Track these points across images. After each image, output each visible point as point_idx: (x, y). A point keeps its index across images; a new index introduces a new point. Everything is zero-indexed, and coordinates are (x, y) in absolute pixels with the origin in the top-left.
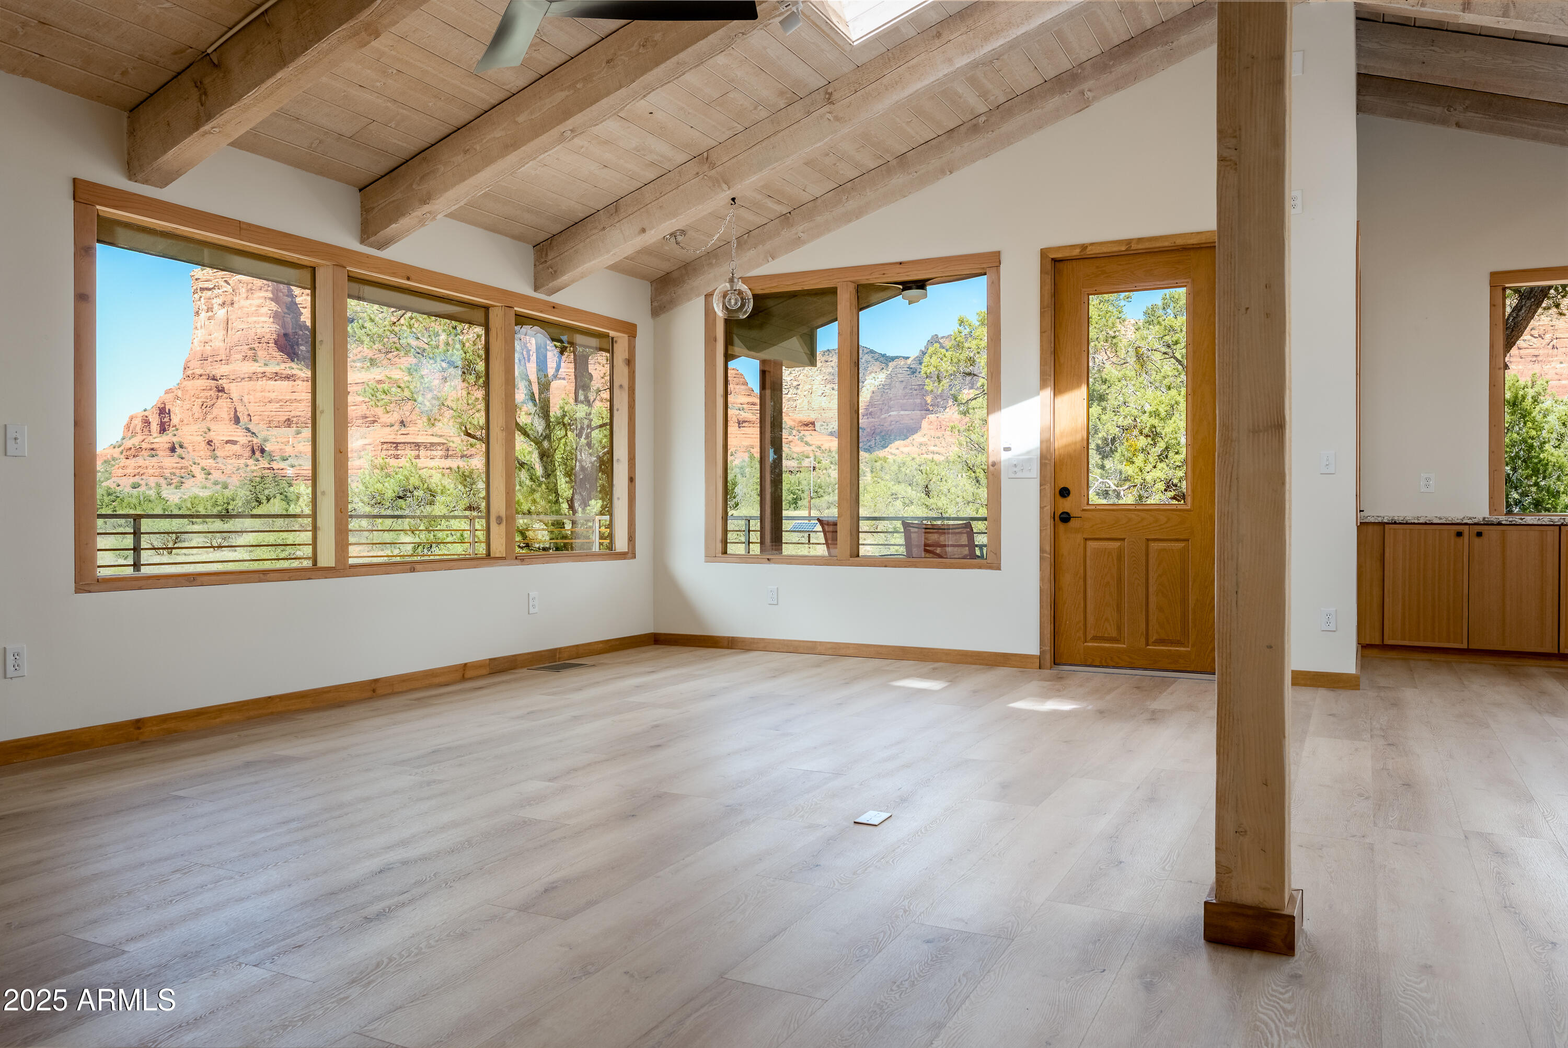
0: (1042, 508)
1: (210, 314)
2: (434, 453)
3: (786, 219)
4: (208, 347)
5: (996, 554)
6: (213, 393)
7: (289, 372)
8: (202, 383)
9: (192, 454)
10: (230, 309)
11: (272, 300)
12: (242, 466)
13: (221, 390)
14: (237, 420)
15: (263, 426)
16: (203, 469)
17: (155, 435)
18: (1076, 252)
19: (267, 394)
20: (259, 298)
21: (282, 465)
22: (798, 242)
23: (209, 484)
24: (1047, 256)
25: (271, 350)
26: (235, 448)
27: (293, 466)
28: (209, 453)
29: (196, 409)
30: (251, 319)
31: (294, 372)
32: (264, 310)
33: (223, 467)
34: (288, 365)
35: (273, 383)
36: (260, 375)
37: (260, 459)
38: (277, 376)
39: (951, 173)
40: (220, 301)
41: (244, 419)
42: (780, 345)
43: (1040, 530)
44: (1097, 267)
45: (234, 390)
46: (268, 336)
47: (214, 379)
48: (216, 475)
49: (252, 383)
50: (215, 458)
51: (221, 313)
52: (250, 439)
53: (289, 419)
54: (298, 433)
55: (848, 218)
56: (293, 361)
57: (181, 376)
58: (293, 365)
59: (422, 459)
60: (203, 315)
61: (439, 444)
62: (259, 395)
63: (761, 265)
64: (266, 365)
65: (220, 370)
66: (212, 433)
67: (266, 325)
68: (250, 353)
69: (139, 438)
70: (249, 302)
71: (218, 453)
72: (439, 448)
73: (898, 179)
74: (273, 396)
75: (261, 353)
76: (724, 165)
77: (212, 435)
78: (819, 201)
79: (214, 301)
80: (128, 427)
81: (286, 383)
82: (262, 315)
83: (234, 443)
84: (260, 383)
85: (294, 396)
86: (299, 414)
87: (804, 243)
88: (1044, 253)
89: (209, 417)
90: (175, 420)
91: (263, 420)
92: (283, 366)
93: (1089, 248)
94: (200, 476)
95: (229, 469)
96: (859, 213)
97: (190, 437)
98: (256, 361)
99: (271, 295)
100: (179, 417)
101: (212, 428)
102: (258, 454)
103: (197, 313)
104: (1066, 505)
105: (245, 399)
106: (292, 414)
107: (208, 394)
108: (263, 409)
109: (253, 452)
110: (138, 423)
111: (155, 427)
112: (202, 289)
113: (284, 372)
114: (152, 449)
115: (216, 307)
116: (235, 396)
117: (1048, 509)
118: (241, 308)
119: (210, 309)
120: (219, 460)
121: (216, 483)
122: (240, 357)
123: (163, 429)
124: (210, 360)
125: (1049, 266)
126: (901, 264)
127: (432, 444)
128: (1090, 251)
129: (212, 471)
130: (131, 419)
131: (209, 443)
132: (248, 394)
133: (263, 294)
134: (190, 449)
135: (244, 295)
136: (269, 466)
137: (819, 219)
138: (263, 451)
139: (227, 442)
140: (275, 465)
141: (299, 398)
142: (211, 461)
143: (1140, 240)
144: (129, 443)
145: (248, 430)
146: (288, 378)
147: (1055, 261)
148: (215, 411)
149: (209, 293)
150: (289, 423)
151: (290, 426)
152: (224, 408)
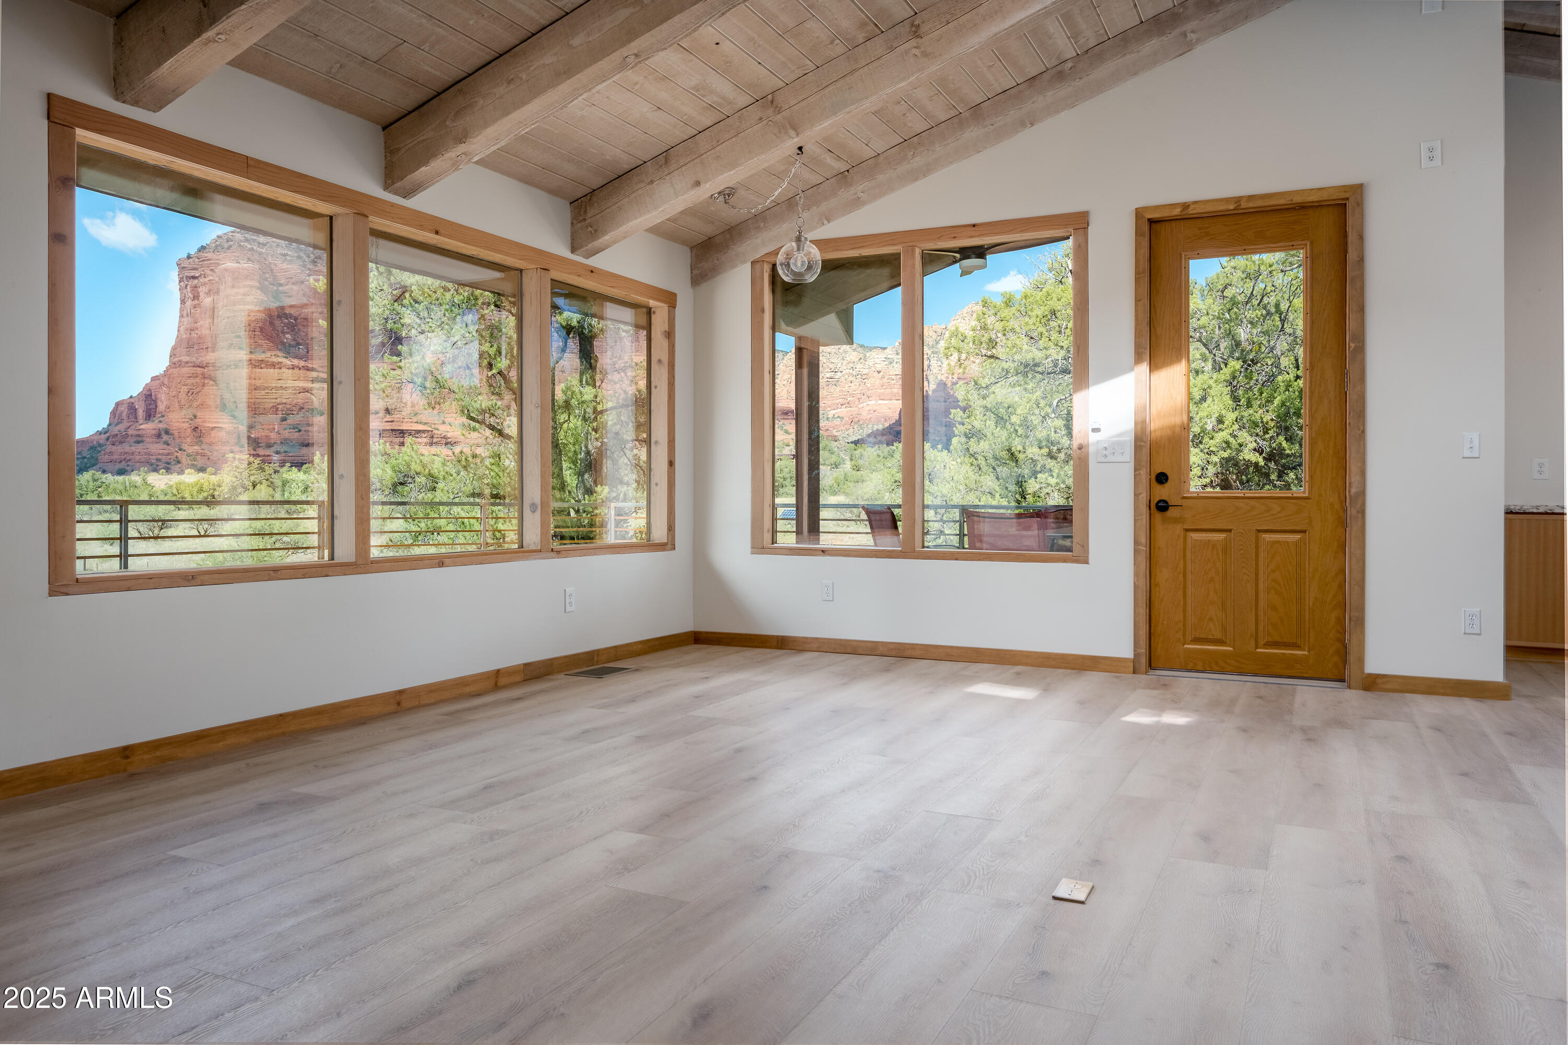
0: (1136, 495)
1: (196, 302)
3: (843, 177)
4: (194, 335)
5: (1083, 546)
6: (199, 380)
7: (275, 360)
8: (189, 370)
9: (178, 440)
10: (216, 297)
11: (258, 288)
13: (207, 377)
14: (224, 408)
15: (249, 413)
16: (189, 455)
17: (141, 422)
18: (1177, 212)
20: (246, 286)
21: (268, 451)
22: (856, 203)
23: (195, 470)
24: (1143, 217)
25: (257, 338)
26: (222, 434)
27: (277, 453)
28: (195, 440)
29: (182, 396)
30: (237, 308)
31: (280, 360)
32: (249, 298)
33: (209, 453)
34: (273, 353)
35: (259, 370)
36: (246, 363)
37: (246, 445)
38: (263, 364)
39: (1032, 124)
40: (206, 290)
41: (230, 406)
42: (818, 321)
43: (1135, 520)
44: (1200, 228)
45: (221, 376)
46: (254, 324)
47: (200, 366)
48: (202, 461)
49: (238, 370)
50: (201, 444)
51: (207, 301)
52: (236, 426)
53: (274, 407)
54: (284, 420)
55: (915, 175)
56: (278, 349)
57: (167, 363)
58: (280, 354)
60: (189, 303)
61: (424, 431)
62: (245, 382)
63: (816, 228)
64: (252, 353)
65: (206, 357)
66: (198, 420)
67: (252, 314)
68: (236, 341)
69: (125, 424)
70: (235, 291)
71: (204, 439)
72: (424, 435)
73: (971, 133)
74: (259, 383)
75: (247, 341)
76: (792, 108)
77: (198, 422)
78: (881, 157)
79: (200, 290)
80: (113, 413)
81: (271, 370)
82: (248, 304)
83: (220, 429)
85: (280, 384)
86: (284, 401)
87: (864, 204)
88: (1139, 213)
89: (195, 404)
90: (161, 407)
92: (268, 354)
93: (1192, 207)
94: (186, 462)
96: (926, 171)
97: (176, 424)
98: (242, 349)
99: (258, 284)
100: (165, 403)
101: (199, 414)
102: (244, 440)
103: (183, 301)
104: (1163, 492)
105: (232, 387)
106: (278, 401)
107: (194, 381)
109: (239, 438)
110: (124, 409)
111: (141, 413)
112: (188, 278)
113: (270, 360)
114: (138, 436)
115: (202, 295)
116: (221, 383)
117: (1144, 497)
118: (227, 297)
119: (196, 298)
120: (205, 446)
121: (202, 469)
122: (226, 344)
123: (149, 416)
124: (196, 347)
125: (1146, 228)
126: (974, 226)
128: (1192, 211)
129: (198, 457)
130: (117, 405)
131: (195, 429)
132: (235, 381)
133: (249, 283)
134: (176, 435)
135: (230, 284)
136: (255, 452)
137: (881, 177)
138: (248, 438)
139: (213, 429)
140: (261, 452)
141: (284, 386)
142: (197, 447)
143: (1251, 198)
144: (115, 430)
145: (234, 416)
146: (273, 365)
147: (1151, 222)
148: (201, 398)
149: (196, 281)
150: (274, 410)
151: (275, 413)
152: (211, 396)
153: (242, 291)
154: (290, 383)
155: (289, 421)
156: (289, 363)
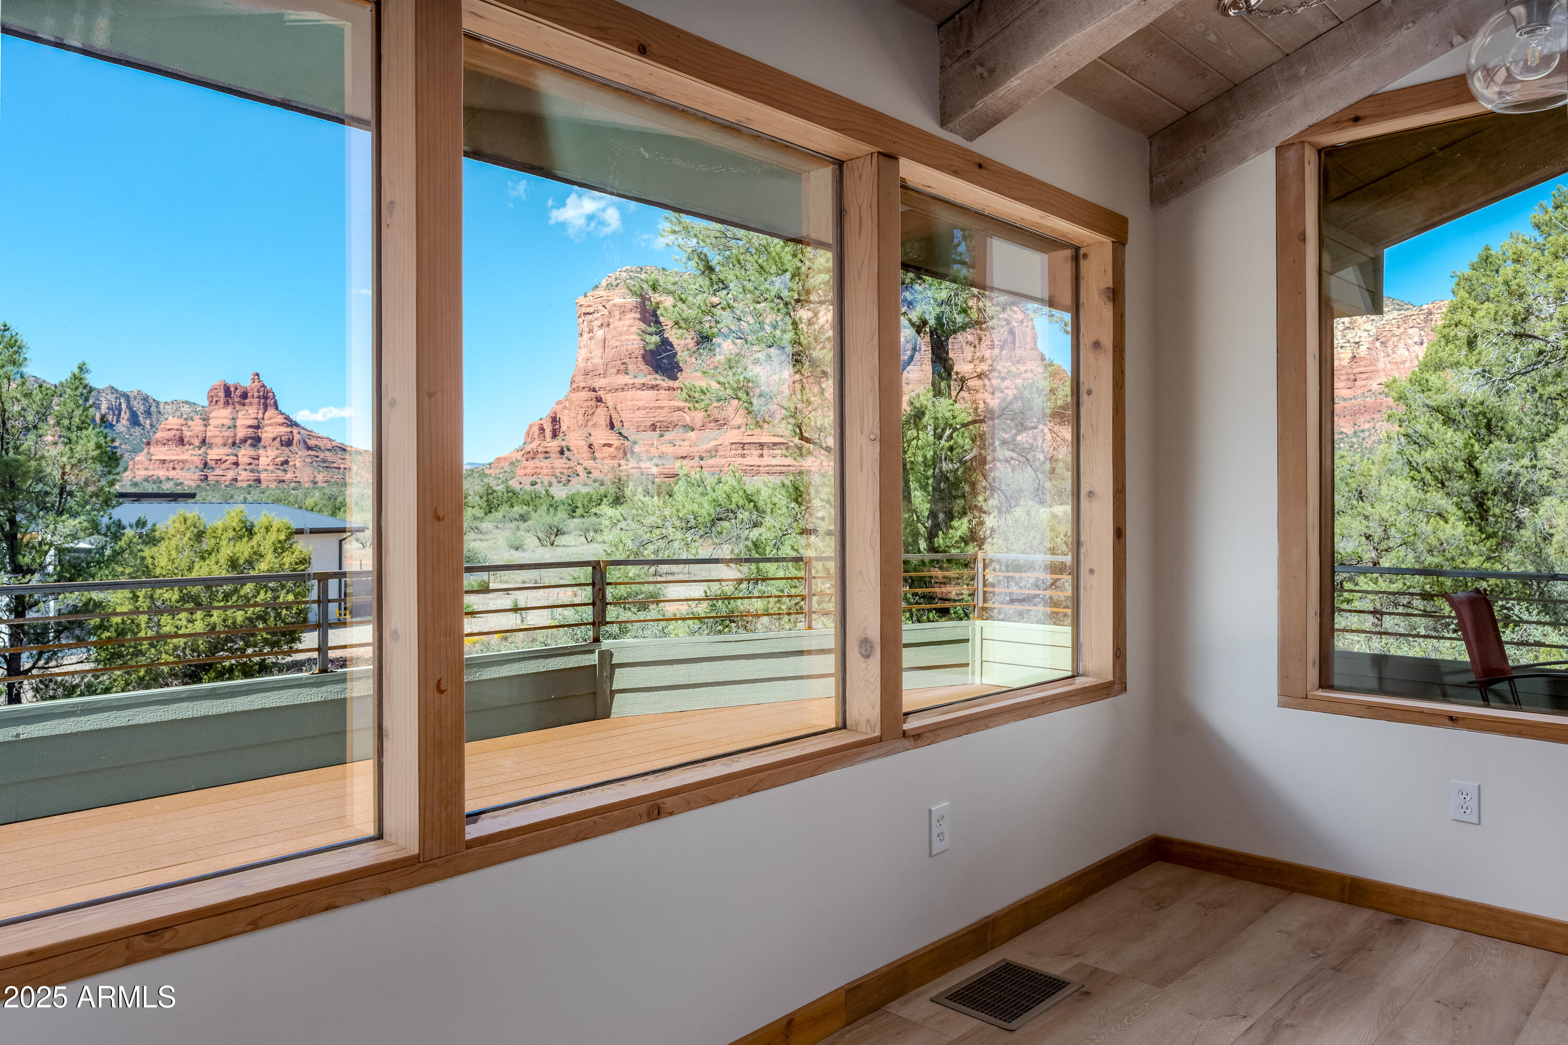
1: (591, 335)
2: (776, 452)
4: (589, 364)
6: (593, 403)
7: (654, 383)
8: (585, 394)
9: (577, 455)
10: (607, 329)
11: (640, 319)
12: (616, 465)
13: (599, 400)
14: (612, 426)
15: (633, 430)
16: (585, 469)
17: (548, 440)
19: (636, 403)
20: (630, 319)
21: (648, 464)
23: (590, 482)
25: (639, 364)
26: (612, 450)
27: (657, 465)
28: (590, 455)
29: (580, 417)
30: (623, 338)
31: (658, 382)
32: (634, 329)
33: (601, 467)
34: (653, 377)
35: (640, 392)
36: (630, 386)
37: (630, 459)
38: (644, 387)
40: (598, 323)
41: (617, 424)
45: (609, 399)
46: (637, 352)
47: (594, 390)
48: (596, 474)
49: (624, 393)
50: (594, 459)
51: (600, 333)
52: (622, 442)
53: (653, 424)
54: (662, 436)
56: (657, 372)
57: (568, 389)
58: (657, 376)
59: (765, 458)
60: (586, 336)
62: (630, 403)
64: (635, 377)
65: (599, 383)
67: (635, 342)
68: (622, 367)
69: (537, 443)
70: (621, 323)
71: (597, 455)
74: (641, 404)
75: (631, 367)
77: (592, 439)
79: (594, 324)
80: (528, 434)
81: (651, 392)
82: (632, 334)
83: (610, 445)
84: (630, 393)
85: (658, 404)
86: (661, 419)
89: (590, 423)
90: (564, 427)
91: (633, 425)
92: (649, 377)
94: (583, 474)
95: (606, 468)
97: (575, 442)
98: (627, 373)
99: (638, 316)
100: (567, 424)
101: (592, 433)
102: (628, 455)
103: (581, 334)
105: (619, 407)
106: (656, 419)
107: (589, 403)
108: (633, 415)
109: (624, 453)
110: (536, 430)
111: (548, 433)
112: (585, 314)
113: (650, 383)
114: (546, 452)
115: (595, 328)
116: (610, 405)
118: (615, 328)
119: (591, 331)
120: (597, 461)
121: (595, 481)
122: (614, 370)
123: (555, 435)
124: (591, 374)
127: (775, 444)
129: (592, 471)
130: (531, 426)
131: (590, 446)
132: (621, 403)
133: (633, 315)
134: (575, 452)
135: (618, 317)
136: (636, 465)
138: (632, 453)
139: (604, 445)
140: (642, 465)
141: (662, 405)
142: (592, 462)
144: (529, 448)
145: (620, 433)
146: (653, 387)
148: (595, 419)
149: (591, 316)
150: (653, 427)
151: (654, 430)
152: (601, 416)
153: (627, 322)
154: (666, 403)
155: (666, 437)
156: (666, 385)
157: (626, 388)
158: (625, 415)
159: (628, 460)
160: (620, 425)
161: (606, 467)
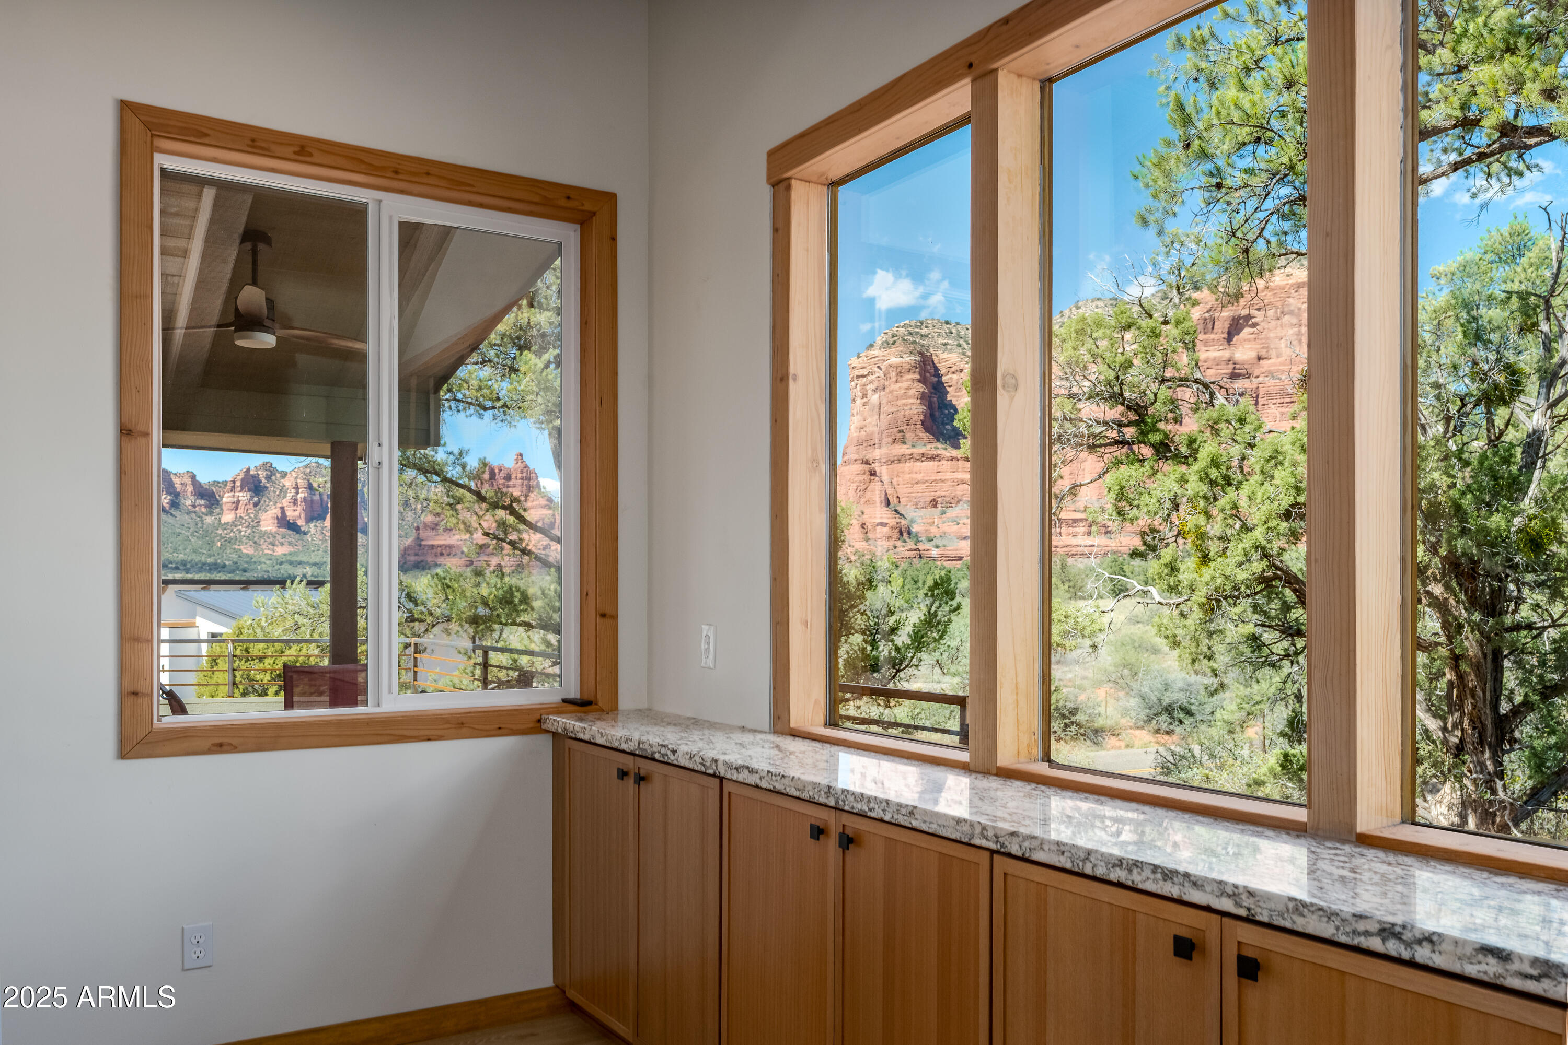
1: (865, 400)
2: (1077, 529)
4: (863, 433)
6: (867, 477)
7: (935, 453)
8: (859, 467)
9: (848, 536)
10: (882, 393)
11: (919, 381)
12: (891, 547)
13: (873, 473)
14: (888, 503)
15: (910, 507)
16: (857, 551)
19: (914, 476)
20: (908, 380)
21: (928, 546)
25: (918, 431)
26: (885, 530)
27: (937, 547)
28: (862, 536)
29: (852, 493)
30: (900, 402)
31: (939, 452)
32: (912, 392)
33: (875, 549)
34: (933, 445)
35: (919, 464)
36: (908, 457)
37: (908, 540)
38: (924, 457)
40: (871, 387)
41: (893, 501)
45: (883, 471)
46: (916, 418)
47: (868, 463)
49: (901, 465)
50: (867, 540)
51: (874, 398)
52: (898, 520)
53: (934, 500)
54: (943, 513)
56: (938, 441)
58: (939, 445)
59: (1064, 537)
60: (859, 401)
61: (1081, 520)
62: (907, 476)
64: (913, 446)
65: (877, 453)
66: (865, 516)
67: (914, 407)
68: (899, 436)
70: (898, 385)
71: (870, 535)
72: (1081, 524)
74: (919, 477)
75: (909, 435)
77: (865, 518)
79: (868, 387)
81: (931, 463)
82: (910, 397)
83: (884, 525)
84: (908, 465)
85: (939, 476)
86: (943, 494)
89: (863, 500)
91: (910, 501)
92: (929, 446)
98: (904, 443)
99: (918, 377)
101: (866, 511)
102: (905, 535)
103: (854, 400)
105: (895, 482)
106: (938, 494)
107: (862, 477)
108: (910, 490)
109: (901, 533)
112: (858, 377)
113: (930, 453)
115: (870, 392)
116: (885, 478)
118: (891, 392)
119: (864, 396)
120: (871, 542)
122: (890, 439)
124: (865, 445)
127: (1075, 521)
129: (865, 553)
131: (863, 526)
132: (898, 476)
133: (911, 376)
135: (894, 379)
136: (915, 547)
138: (909, 533)
139: (878, 524)
140: (921, 546)
141: (943, 478)
142: (864, 543)
145: (896, 511)
146: (933, 458)
148: (868, 495)
149: (865, 379)
150: (934, 503)
151: (935, 506)
152: (876, 492)
153: (905, 385)
154: (949, 476)
155: (948, 515)
156: (948, 455)
157: (903, 459)
158: (903, 491)
159: (905, 542)
160: (896, 501)
161: (880, 549)
